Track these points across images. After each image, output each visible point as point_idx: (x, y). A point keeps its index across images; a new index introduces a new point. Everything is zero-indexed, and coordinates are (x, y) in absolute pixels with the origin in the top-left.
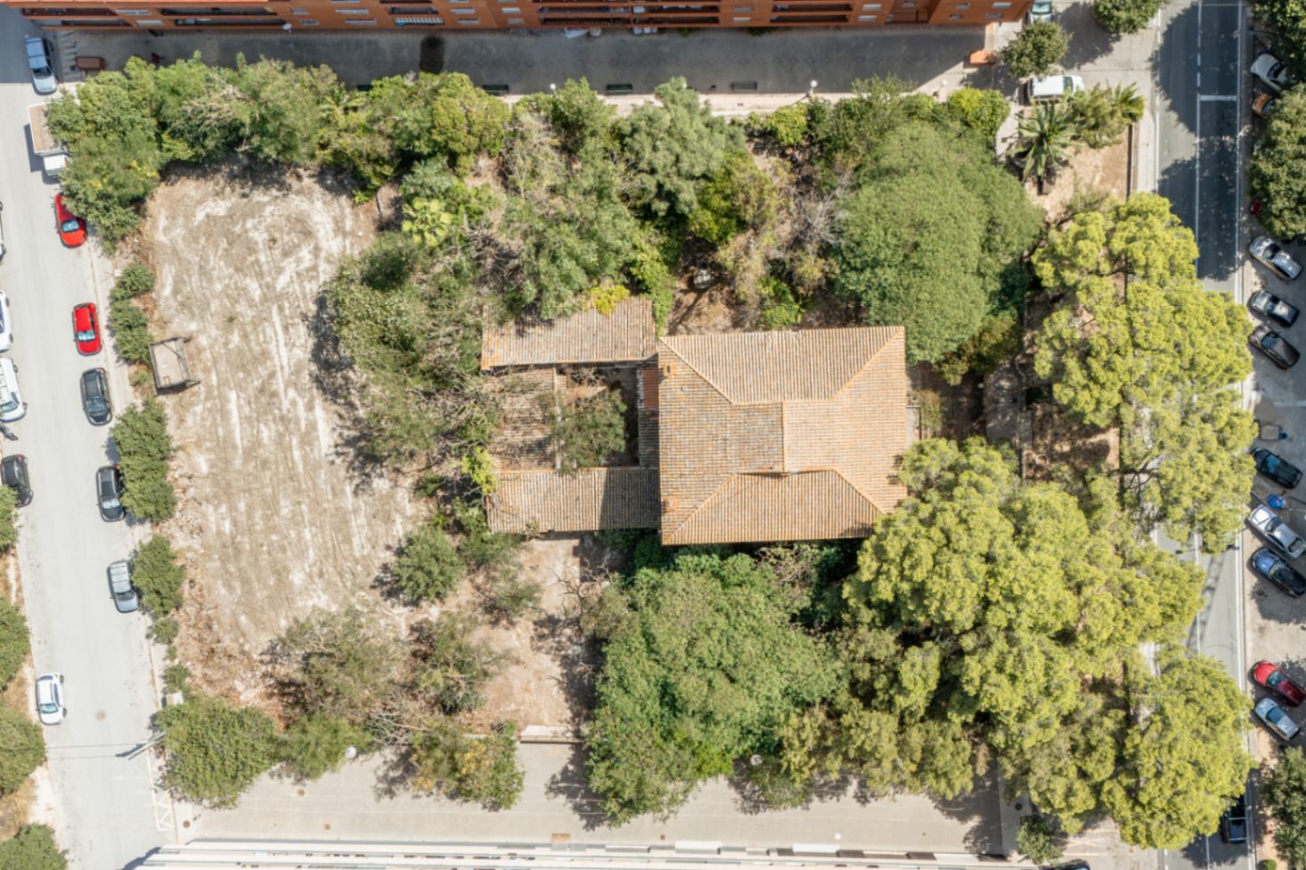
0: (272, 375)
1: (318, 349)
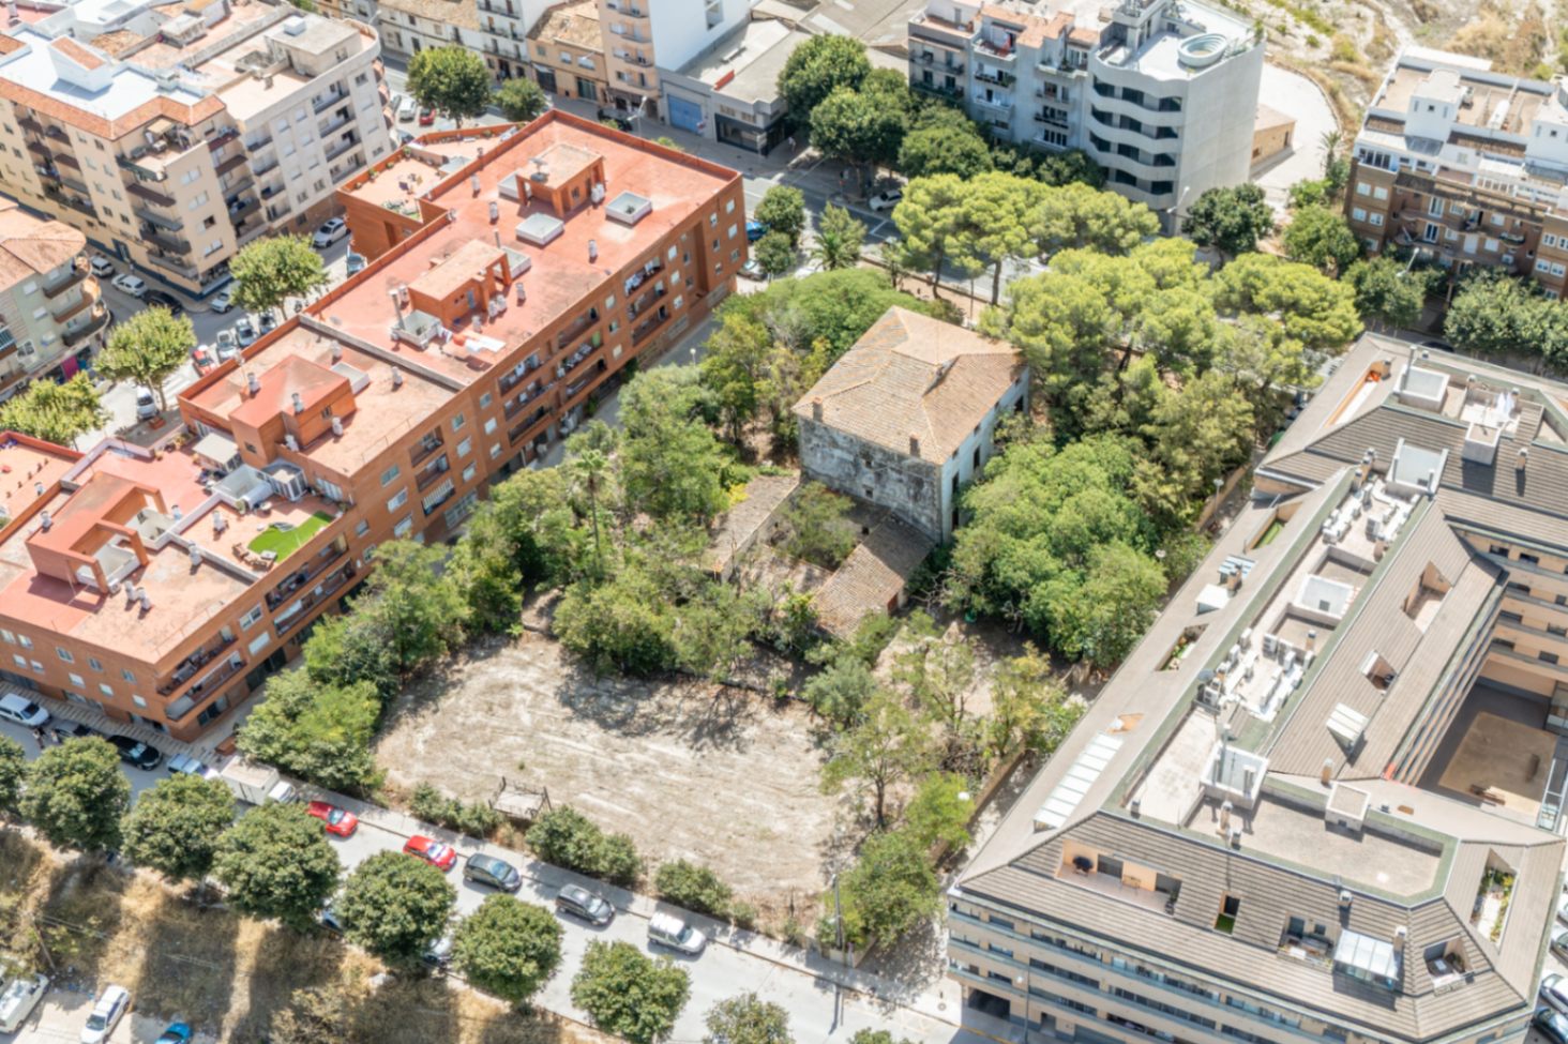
1: (601, 722)
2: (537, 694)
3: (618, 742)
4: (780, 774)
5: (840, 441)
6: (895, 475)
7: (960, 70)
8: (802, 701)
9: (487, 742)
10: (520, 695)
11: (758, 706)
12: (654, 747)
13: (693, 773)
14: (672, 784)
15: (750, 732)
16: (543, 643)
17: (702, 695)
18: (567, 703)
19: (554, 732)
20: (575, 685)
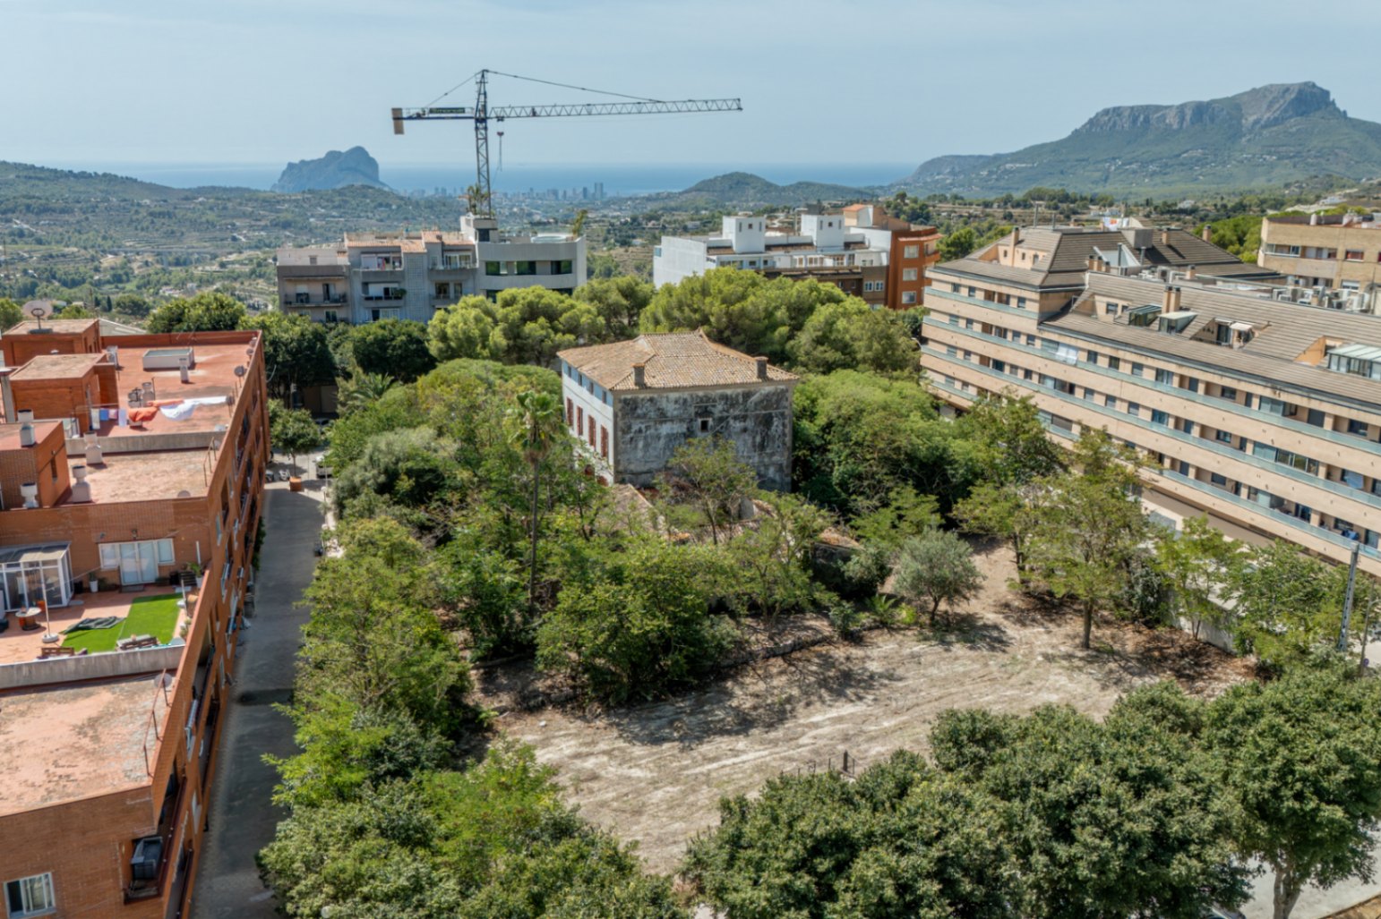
2: (608, 753)
3: (775, 734)
4: (965, 674)
5: (671, 409)
6: (738, 425)
8: (870, 629)
9: (638, 812)
10: (590, 764)
11: (840, 652)
12: (817, 718)
13: (896, 713)
14: (900, 728)
15: (874, 667)
16: (530, 719)
17: (774, 670)
18: (656, 740)
19: (695, 763)
20: (636, 729)
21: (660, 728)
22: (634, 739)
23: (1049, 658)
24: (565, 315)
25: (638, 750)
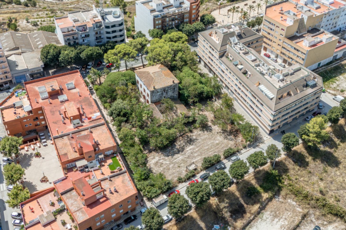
0: (185, 158)
1: (176, 153)
2: (163, 159)
3: (183, 153)
4: (206, 138)
5: (159, 91)
6: (170, 90)
7: (77, 39)
8: (193, 129)
9: (169, 169)
10: (161, 161)
11: (189, 134)
12: (188, 149)
13: (198, 147)
14: (198, 150)
15: (194, 137)
16: (151, 154)
17: (181, 140)
18: (168, 156)
19: (174, 160)
20: (165, 154)
21: (168, 154)
22: (165, 156)
23: (218, 133)
24: (131, 55)
25: (166, 158)
